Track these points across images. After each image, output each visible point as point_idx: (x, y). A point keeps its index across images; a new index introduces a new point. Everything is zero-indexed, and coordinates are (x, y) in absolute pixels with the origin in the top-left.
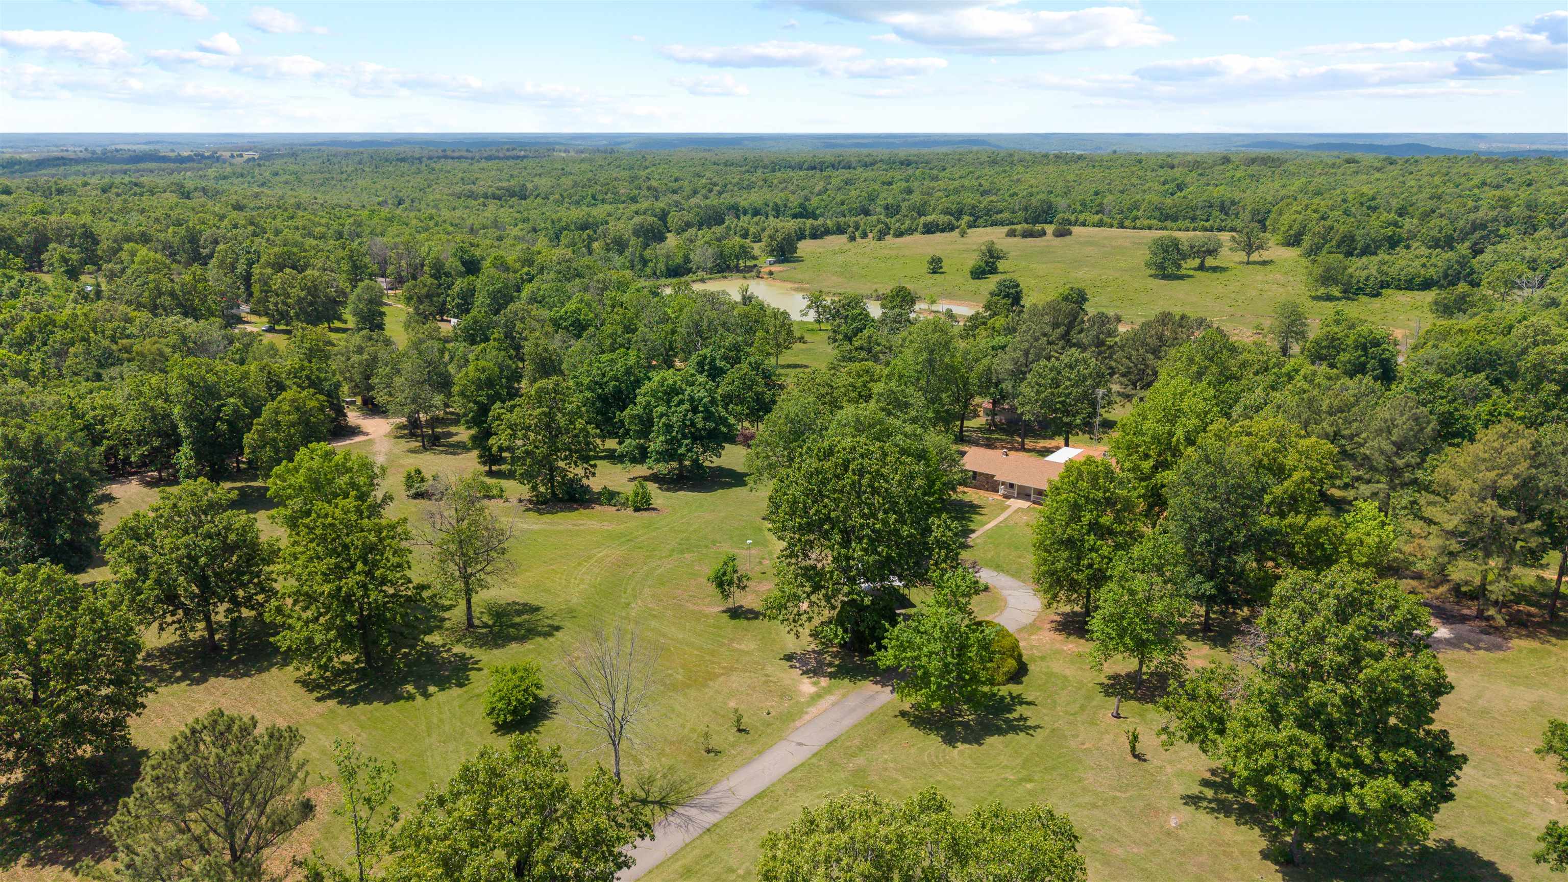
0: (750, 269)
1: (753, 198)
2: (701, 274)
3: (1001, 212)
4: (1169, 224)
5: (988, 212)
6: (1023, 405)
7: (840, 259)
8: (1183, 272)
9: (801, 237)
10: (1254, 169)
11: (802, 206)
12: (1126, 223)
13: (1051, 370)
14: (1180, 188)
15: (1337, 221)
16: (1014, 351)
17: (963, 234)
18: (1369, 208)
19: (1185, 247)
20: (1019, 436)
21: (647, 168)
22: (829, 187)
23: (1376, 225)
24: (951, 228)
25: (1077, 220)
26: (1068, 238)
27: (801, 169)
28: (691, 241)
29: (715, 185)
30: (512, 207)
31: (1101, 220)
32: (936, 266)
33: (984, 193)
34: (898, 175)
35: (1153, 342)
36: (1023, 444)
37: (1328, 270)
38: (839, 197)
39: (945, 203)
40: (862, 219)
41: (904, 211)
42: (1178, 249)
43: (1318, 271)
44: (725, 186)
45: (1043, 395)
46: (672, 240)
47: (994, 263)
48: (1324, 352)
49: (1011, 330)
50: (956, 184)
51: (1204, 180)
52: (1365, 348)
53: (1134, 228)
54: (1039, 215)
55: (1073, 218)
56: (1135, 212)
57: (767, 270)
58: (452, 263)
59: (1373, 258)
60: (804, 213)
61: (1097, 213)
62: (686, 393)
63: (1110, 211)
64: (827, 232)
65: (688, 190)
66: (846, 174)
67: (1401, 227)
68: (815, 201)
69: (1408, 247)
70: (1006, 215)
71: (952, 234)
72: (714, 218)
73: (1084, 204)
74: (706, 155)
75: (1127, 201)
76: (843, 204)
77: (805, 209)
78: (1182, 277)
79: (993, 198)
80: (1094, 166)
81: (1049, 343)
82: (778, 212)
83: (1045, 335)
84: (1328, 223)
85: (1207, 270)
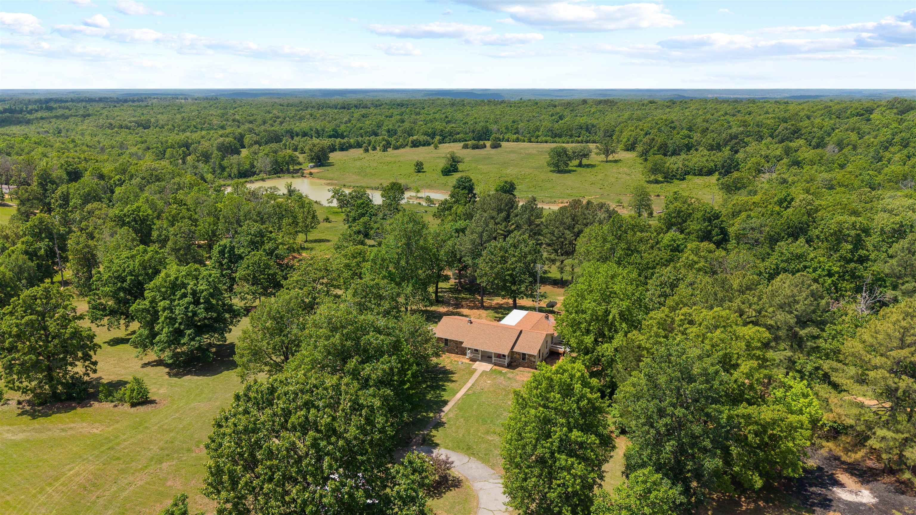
0: (297, 171)
1: (304, 125)
2: (262, 175)
3: (458, 134)
4: (557, 139)
5: (451, 134)
6: (481, 277)
7: (358, 164)
8: (570, 168)
9: (333, 149)
10: (601, 107)
11: (334, 130)
12: (532, 140)
13: (500, 249)
14: (561, 118)
15: (656, 135)
16: (472, 233)
17: (436, 147)
18: (671, 127)
19: (570, 153)
20: (479, 293)
21: (235, 108)
22: (352, 119)
23: (677, 139)
24: (427, 144)
25: (503, 138)
26: (499, 149)
27: (336, 108)
28: (256, 153)
29: (278, 117)
30: (137, 134)
31: (518, 138)
32: (419, 168)
33: (448, 122)
34: (396, 112)
35: (568, 221)
36: (482, 302)
37: (655, 165)
38: (359, 125)
39: (424, 128)
40: (373, 138)
41: (399, 134)
42: (567, 155)
43: (649, 165)
44: (285, 119)
45: (496, 270)
46: (244, 152)
47: (456, 165)
48: (674, 220)
49: (469, 216)
50: (430, 117)
51: (573, 114)
52: (710, 220)
53: (537, 142)
54: (481, 135)
55: (501, 137)
56: (537, 133)
57: (308, 171)
58: (57, 173)
59: (678, 157)
60: (336, 135)
61: (515, 133)
62: (189, 287)
63: (523, 132)
64: (351, 147)
65: (259, 121)
66: (364, 111)
67: (692, 138)
68: (343, 127)
69: (697, 150)
70: (461, 136)
71: (430, 147)
72: (276, 138)
73: (507, 128)
74: (277, 101)
75: (532, 127)
76: (361, 129)
77: (336, 132)
78: (569, 172)
79: (453, 125)
80: (511, 106)
81: (496, 224)
82: (319, 134)
83: (493, 218)
84: (651, 137)
85: (584, 167)
